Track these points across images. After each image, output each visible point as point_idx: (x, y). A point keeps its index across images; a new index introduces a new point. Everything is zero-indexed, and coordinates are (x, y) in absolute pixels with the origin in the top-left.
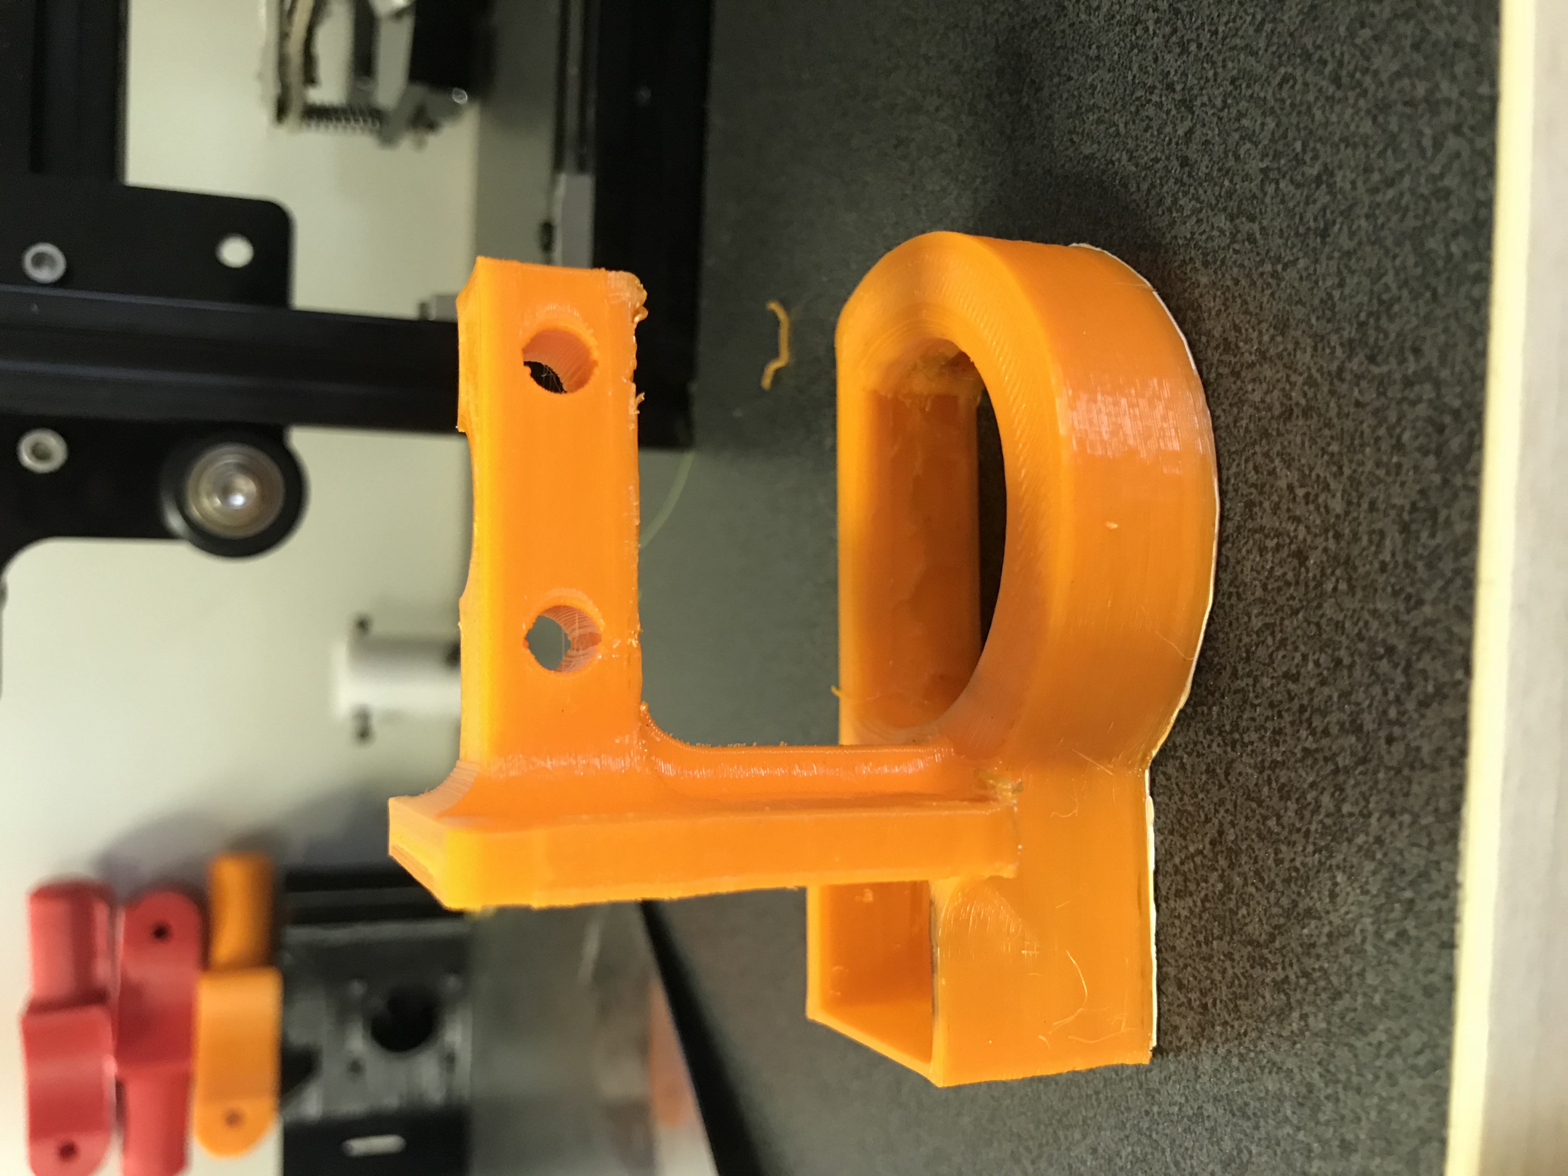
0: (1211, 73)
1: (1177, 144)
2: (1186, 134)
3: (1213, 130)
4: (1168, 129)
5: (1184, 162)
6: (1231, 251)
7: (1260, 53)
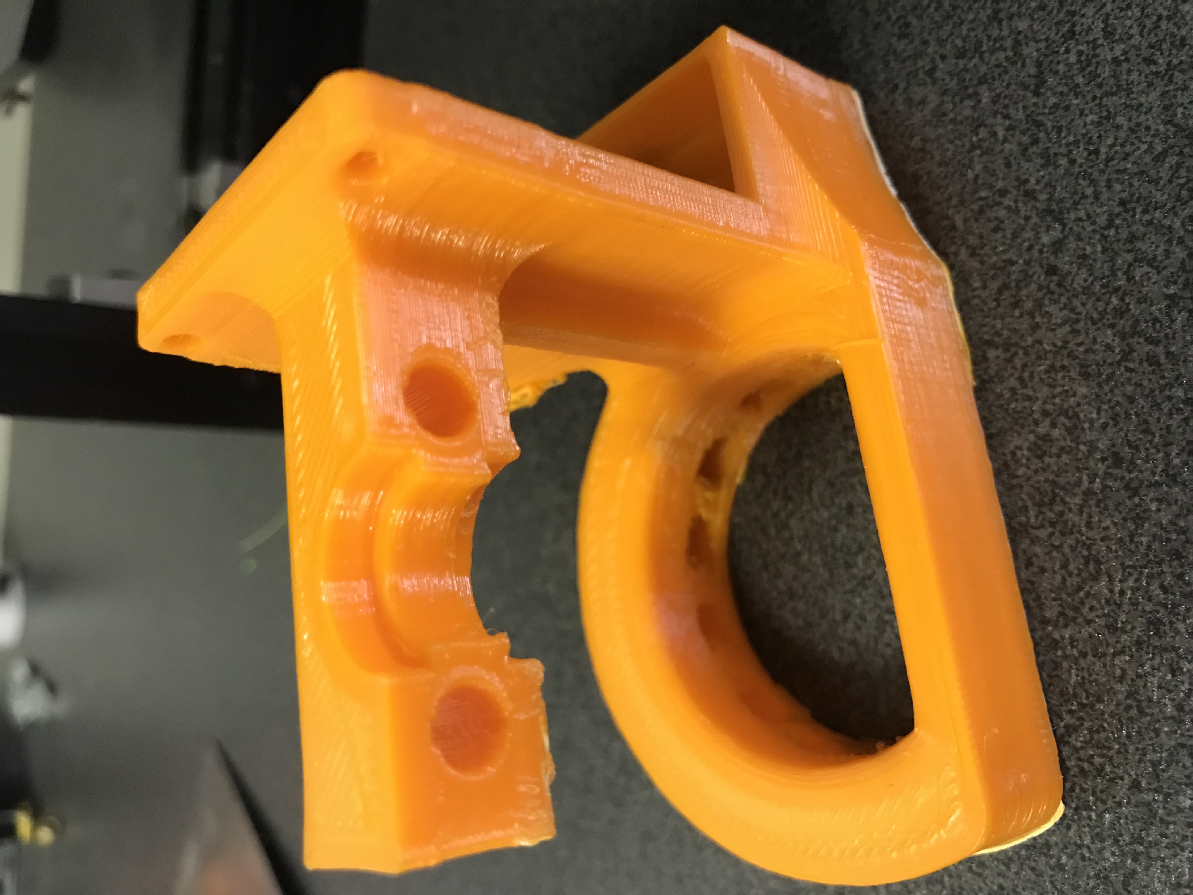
0: (1089, 191)
1: (1041, 251)
2: (1054, 244)
3: (1094, 246)
4: (1028, 234)
5: (1051, 271)
6: (1122, 368)
7: (1162, 183)
